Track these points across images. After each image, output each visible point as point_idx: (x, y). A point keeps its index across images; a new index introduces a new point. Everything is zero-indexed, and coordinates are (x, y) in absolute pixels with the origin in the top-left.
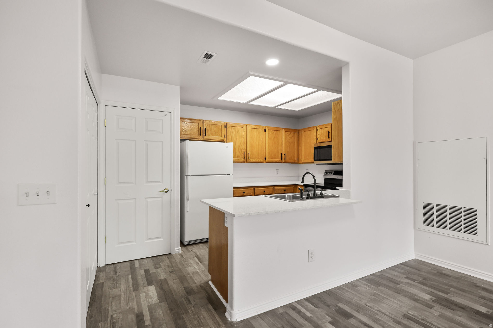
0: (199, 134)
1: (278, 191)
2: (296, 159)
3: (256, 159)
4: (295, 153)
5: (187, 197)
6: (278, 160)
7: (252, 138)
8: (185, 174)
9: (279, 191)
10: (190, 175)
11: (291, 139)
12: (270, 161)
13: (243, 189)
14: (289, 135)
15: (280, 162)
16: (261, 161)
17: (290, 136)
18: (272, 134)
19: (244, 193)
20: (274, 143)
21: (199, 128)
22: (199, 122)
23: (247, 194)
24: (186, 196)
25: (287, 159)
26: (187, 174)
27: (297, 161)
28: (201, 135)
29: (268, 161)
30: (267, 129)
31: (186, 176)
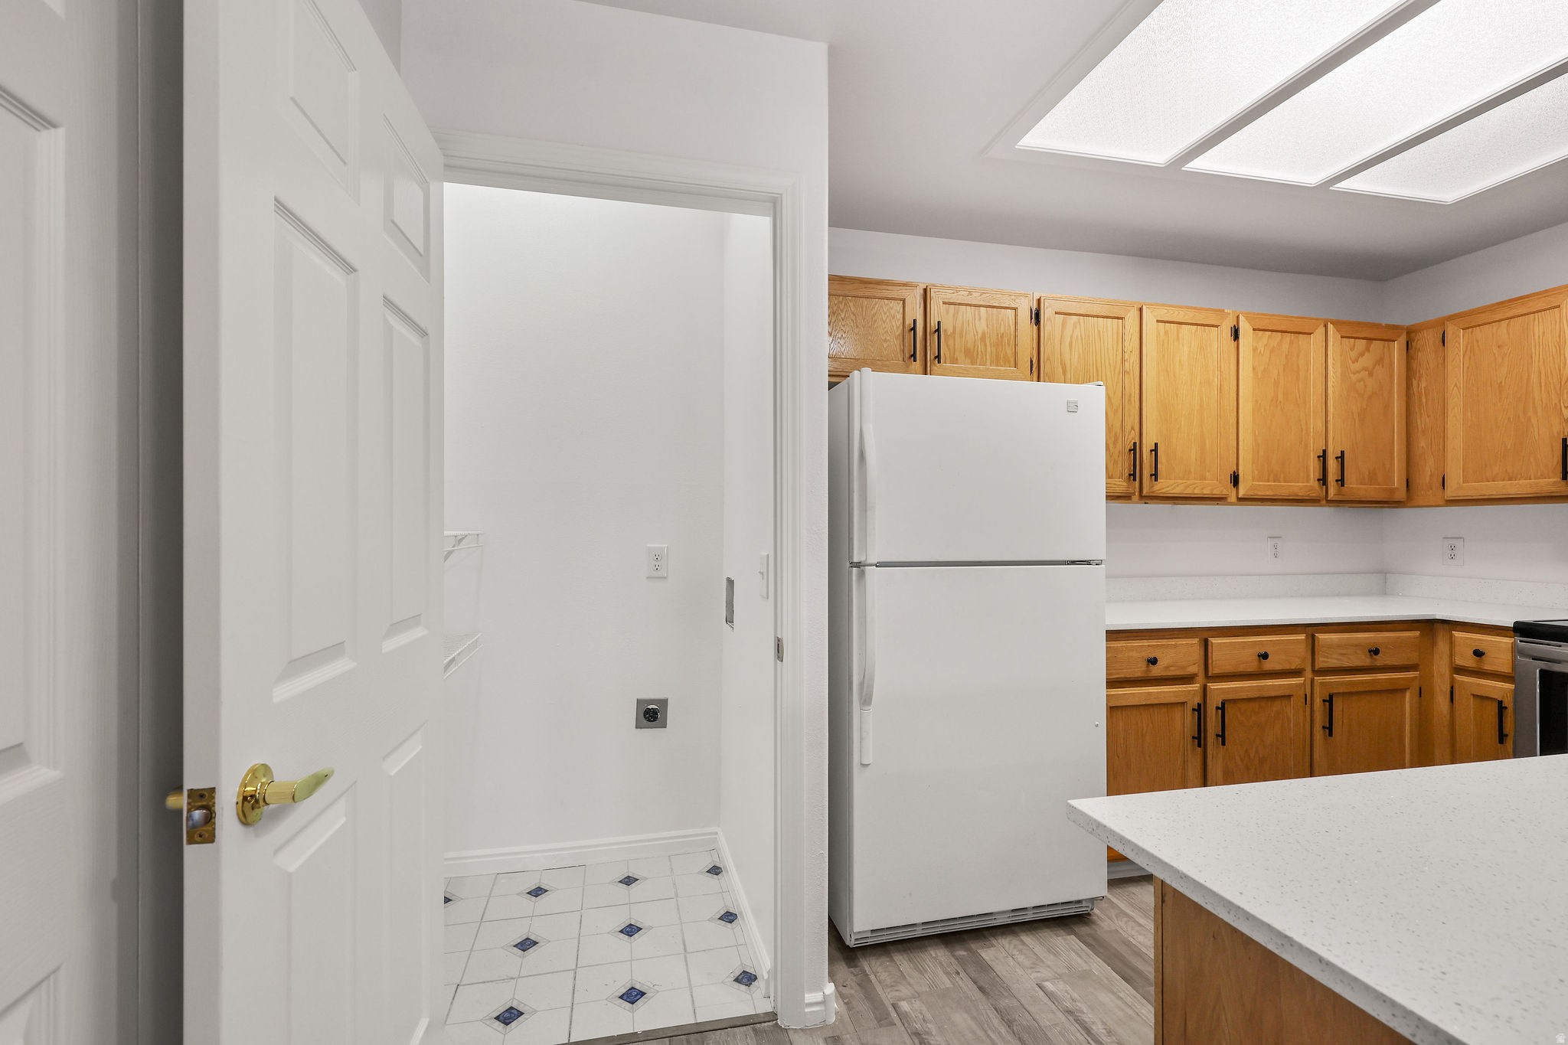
0: (907, 355)
1: (1335, 656)
2: (1398, 480)
3: (1189, 482)
4: (1392, 453)
5: (861, 684)
6: (1301, 489)
7: (1167, 371)
8: (851, 556)
9: (1342, 654)
10: (880, 565)
11: (1371, 374)
12: (1260, 493)
13: (1145, 643)
14: (1362, 354)
15: (1314, 495)
16: (1217, 492)
17: (1367, 360)
18: (1272, 351)
19: (1153, 661)
20: (1280, 397)
21: (907, 323)
22: (904, 293)
23: (1167, 668)
24: (856, 679)
25: (1354, 484)
26: (863, 559)
27: (1401, 494)
28: (915, 361)
29: (1251, 494)
30: (1245, 328)
31: (859, 567)
